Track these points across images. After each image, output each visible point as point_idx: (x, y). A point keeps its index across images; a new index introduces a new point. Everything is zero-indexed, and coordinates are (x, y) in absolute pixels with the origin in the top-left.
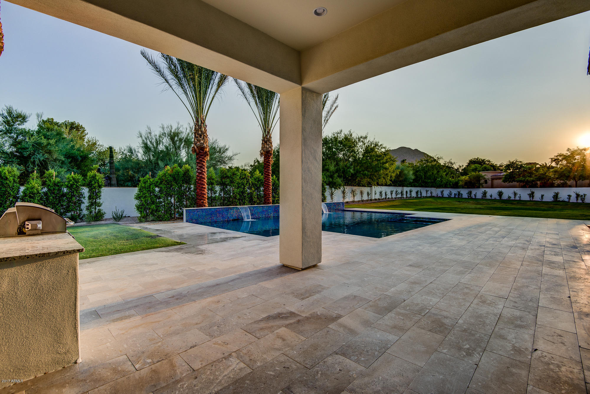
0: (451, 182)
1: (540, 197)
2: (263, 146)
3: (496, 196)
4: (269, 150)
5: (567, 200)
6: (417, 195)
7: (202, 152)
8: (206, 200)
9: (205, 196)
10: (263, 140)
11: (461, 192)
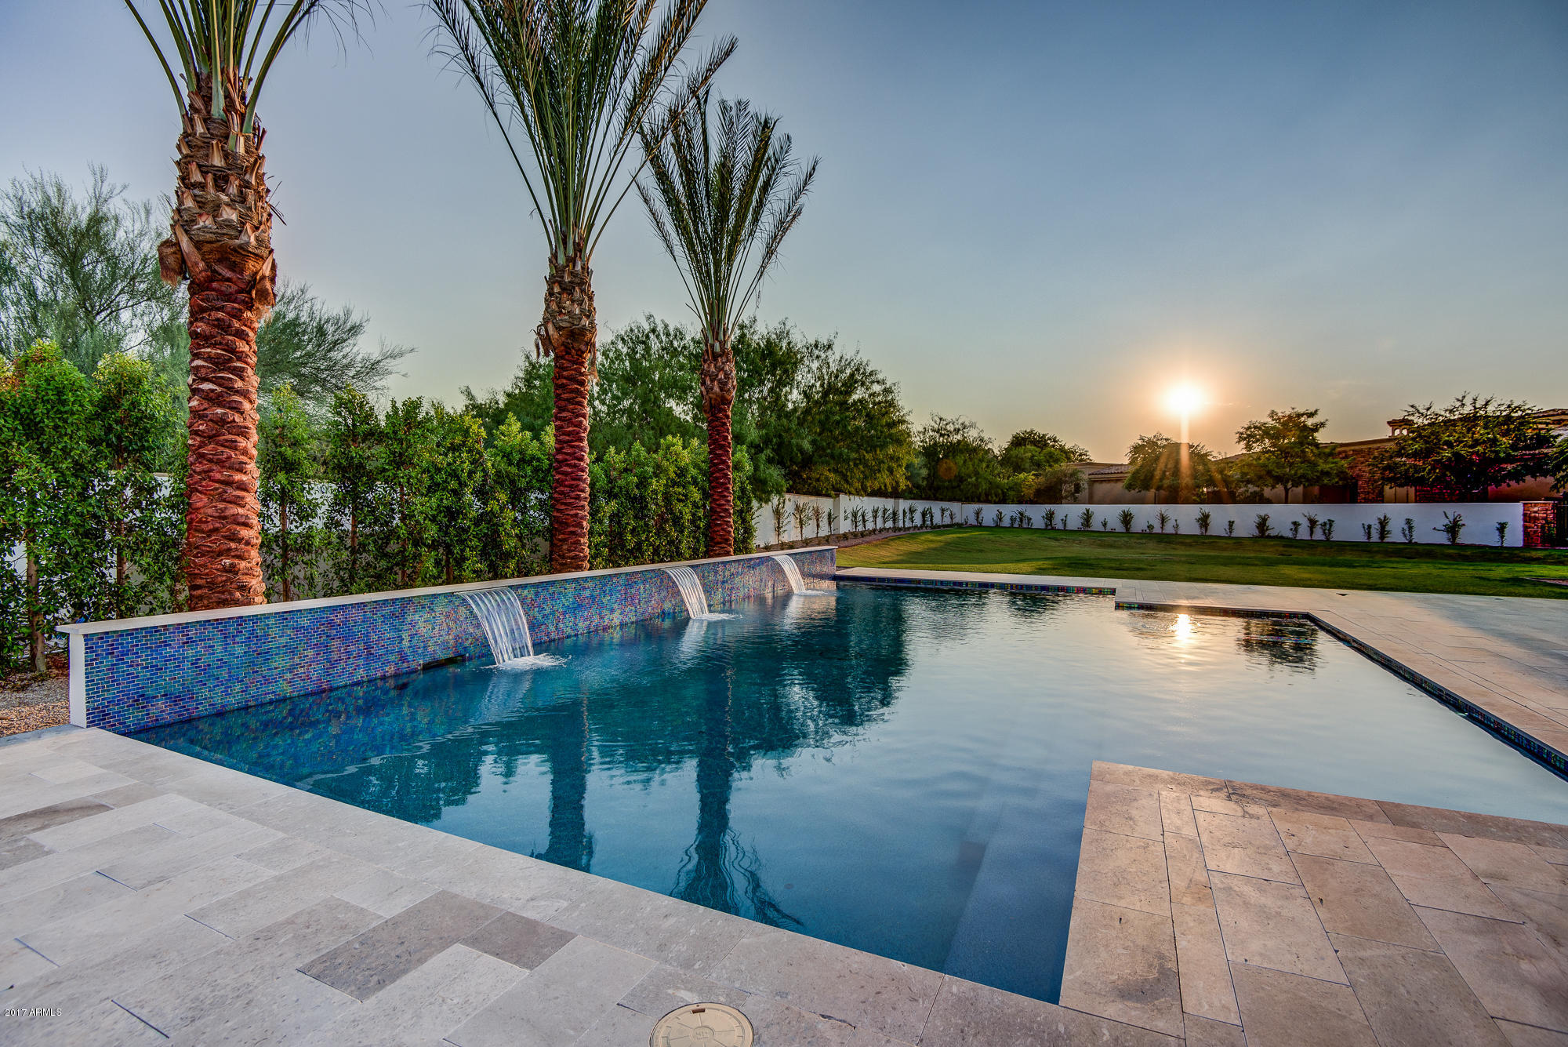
0: (998, 487)
1: (1227, 527)
2: (554, 306)
3: (1116, 524)
4: (584, 328)
5: (1290, 535)
6: (924, 521)
7: (228, 274)
8: (254, 553)
9: (244, 533)
10: (551, 281)
11: (1027, 514)
